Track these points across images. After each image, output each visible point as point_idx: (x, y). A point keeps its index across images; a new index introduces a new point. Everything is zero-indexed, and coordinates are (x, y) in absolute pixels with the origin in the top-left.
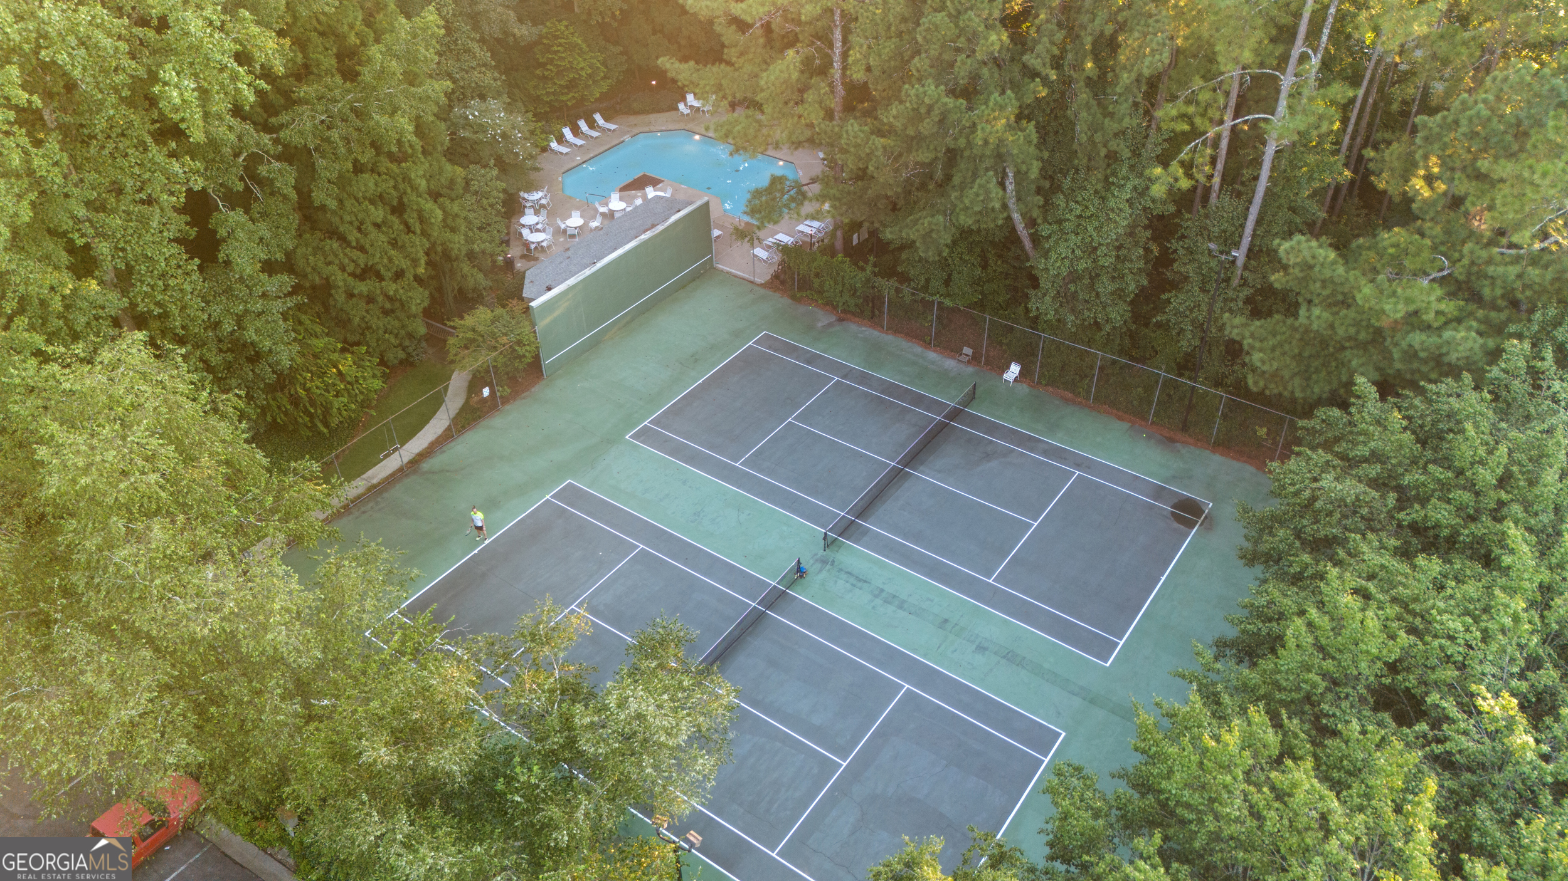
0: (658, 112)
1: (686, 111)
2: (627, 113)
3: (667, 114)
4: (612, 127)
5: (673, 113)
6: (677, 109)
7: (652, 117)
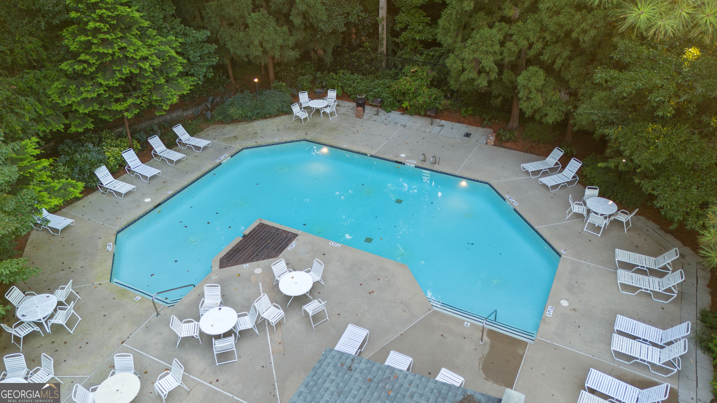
0: (265, 117)
1: (303, 115)
2: (221, 122)
3: (277, 120)
4: (201, 143)
5: (284, 118)
6: (290, 112)
7: (258, 125)
